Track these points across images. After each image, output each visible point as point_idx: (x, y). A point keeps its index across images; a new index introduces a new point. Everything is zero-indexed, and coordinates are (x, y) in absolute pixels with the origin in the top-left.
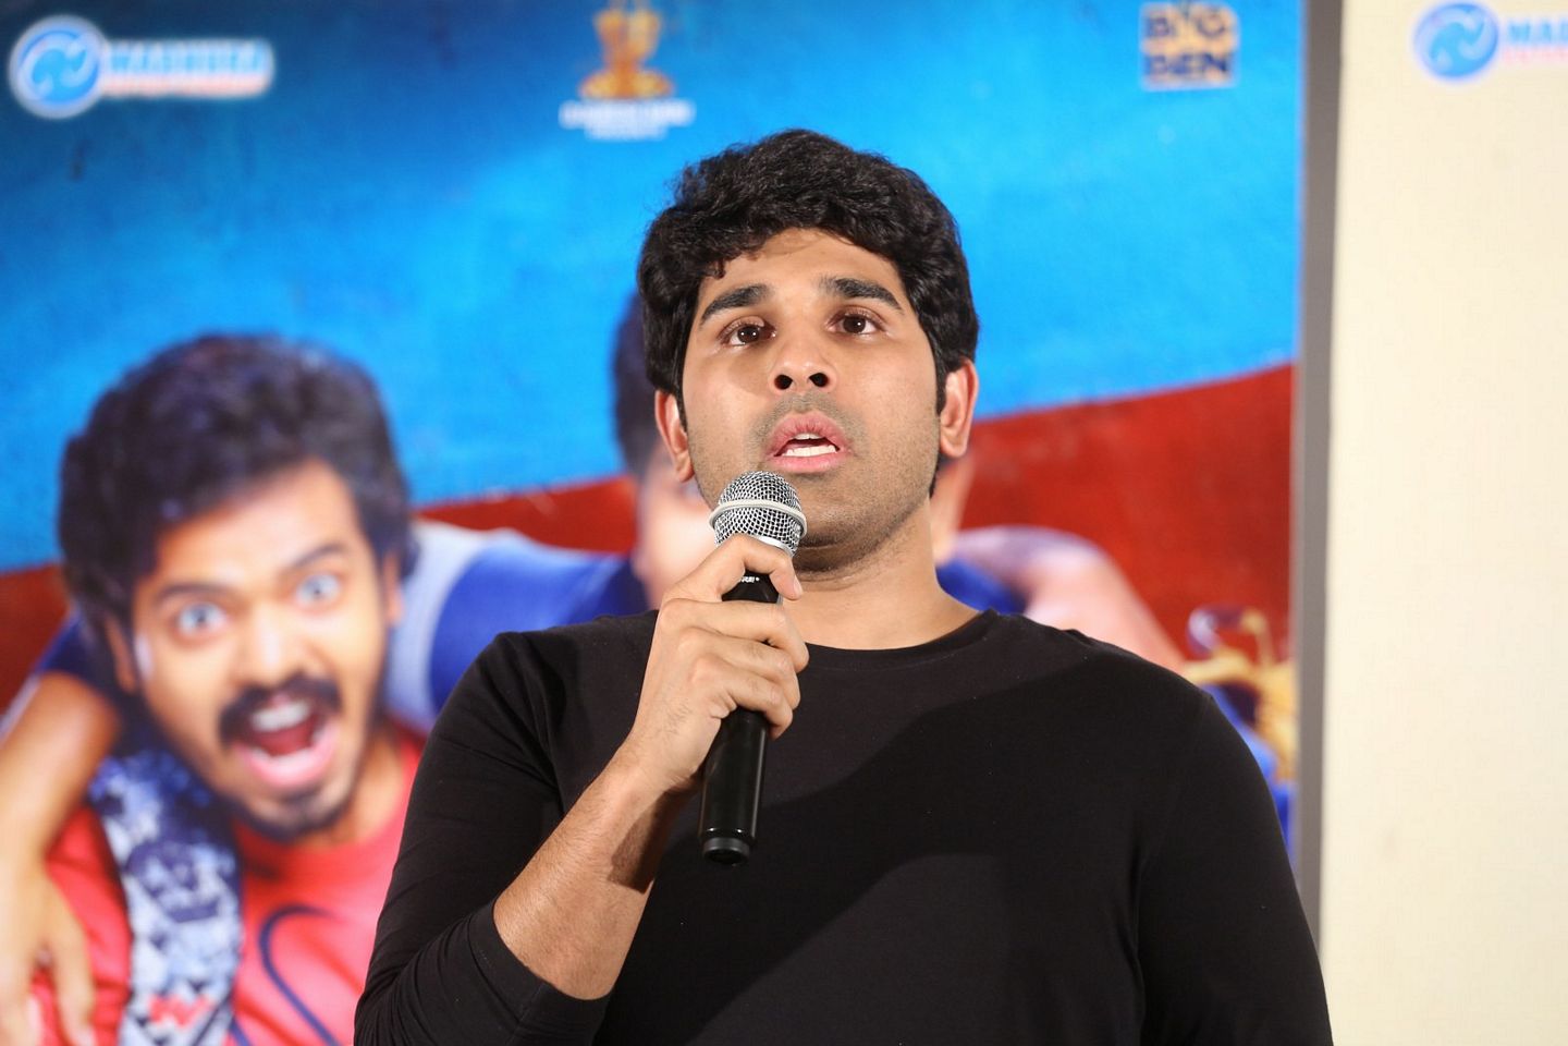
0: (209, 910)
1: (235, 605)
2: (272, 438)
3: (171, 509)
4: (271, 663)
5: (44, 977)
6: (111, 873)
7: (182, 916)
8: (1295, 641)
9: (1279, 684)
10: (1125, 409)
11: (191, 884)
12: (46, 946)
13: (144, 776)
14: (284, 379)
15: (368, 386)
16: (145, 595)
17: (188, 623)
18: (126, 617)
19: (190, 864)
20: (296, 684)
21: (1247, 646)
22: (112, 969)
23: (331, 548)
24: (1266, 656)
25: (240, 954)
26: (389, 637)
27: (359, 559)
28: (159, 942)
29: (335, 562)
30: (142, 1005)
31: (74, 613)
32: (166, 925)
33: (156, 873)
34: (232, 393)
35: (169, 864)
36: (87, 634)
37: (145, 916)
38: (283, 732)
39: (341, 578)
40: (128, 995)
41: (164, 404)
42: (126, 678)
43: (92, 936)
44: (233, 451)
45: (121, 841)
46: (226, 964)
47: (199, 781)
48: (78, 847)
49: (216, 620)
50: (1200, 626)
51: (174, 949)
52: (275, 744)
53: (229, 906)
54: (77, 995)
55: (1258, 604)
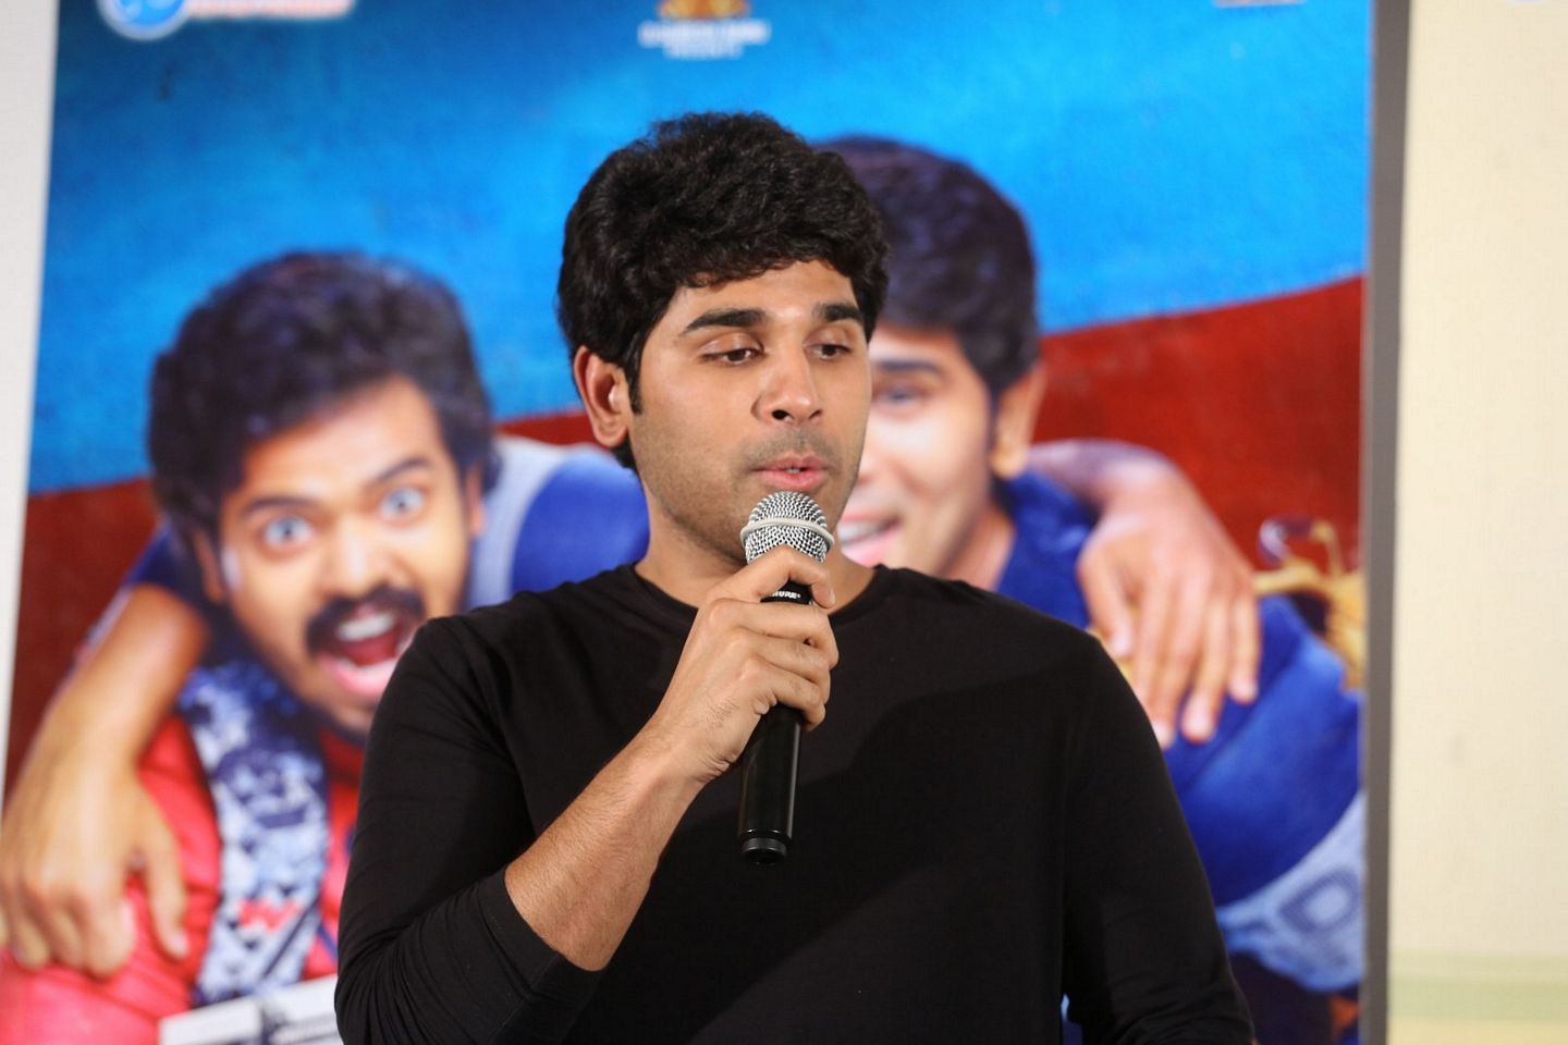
0: (296, 817)
1: (321, 518)
2: (356, 354)
3: (257, 424)
4: (356, 574)
5: (136, 881)
6: (201, 781)
7: (272, 822)
8: (1364, 551)
9: (1348, 593)
10: (1195, 322)
11: (279, 791)
12: (138, 851)
13: (233, 685)
14: (369, 295)
15: (451, 302)
16: (233, 507)
17: (274, 536)
18: (213, 529)
19: (279, 772)
20: (381, 595)
21: (1317, 556)
22: (202, 874)
23: (414, 462)
24: (1335, 566)
25: (327, 859)
26: (472, 549)
27: (442, 473)
28: (249, 847)
29: (419, 476)
30: (232, 908)
31: (163, 526)
32: (255, 831)
33: (245, 780)
34: (316, 310)
35: (258, 771)
36: (176, 548)
37: (235, 822)
38: (369, 641)
39: (425, 491)
40: (218, 900)
41: (250, 321)
42: (214, 591)
43: (184, 842)
44: (318, 366)
45: (210, 749)
46: (313, 870)
47: (286, 691)
48: (169, 755)
49: (303, 533)
50: (1271, 536)
51: (263, 854)
52: (360, 655)
53: (316, 813)
54: (168, 899)
55: (1327, 514)
